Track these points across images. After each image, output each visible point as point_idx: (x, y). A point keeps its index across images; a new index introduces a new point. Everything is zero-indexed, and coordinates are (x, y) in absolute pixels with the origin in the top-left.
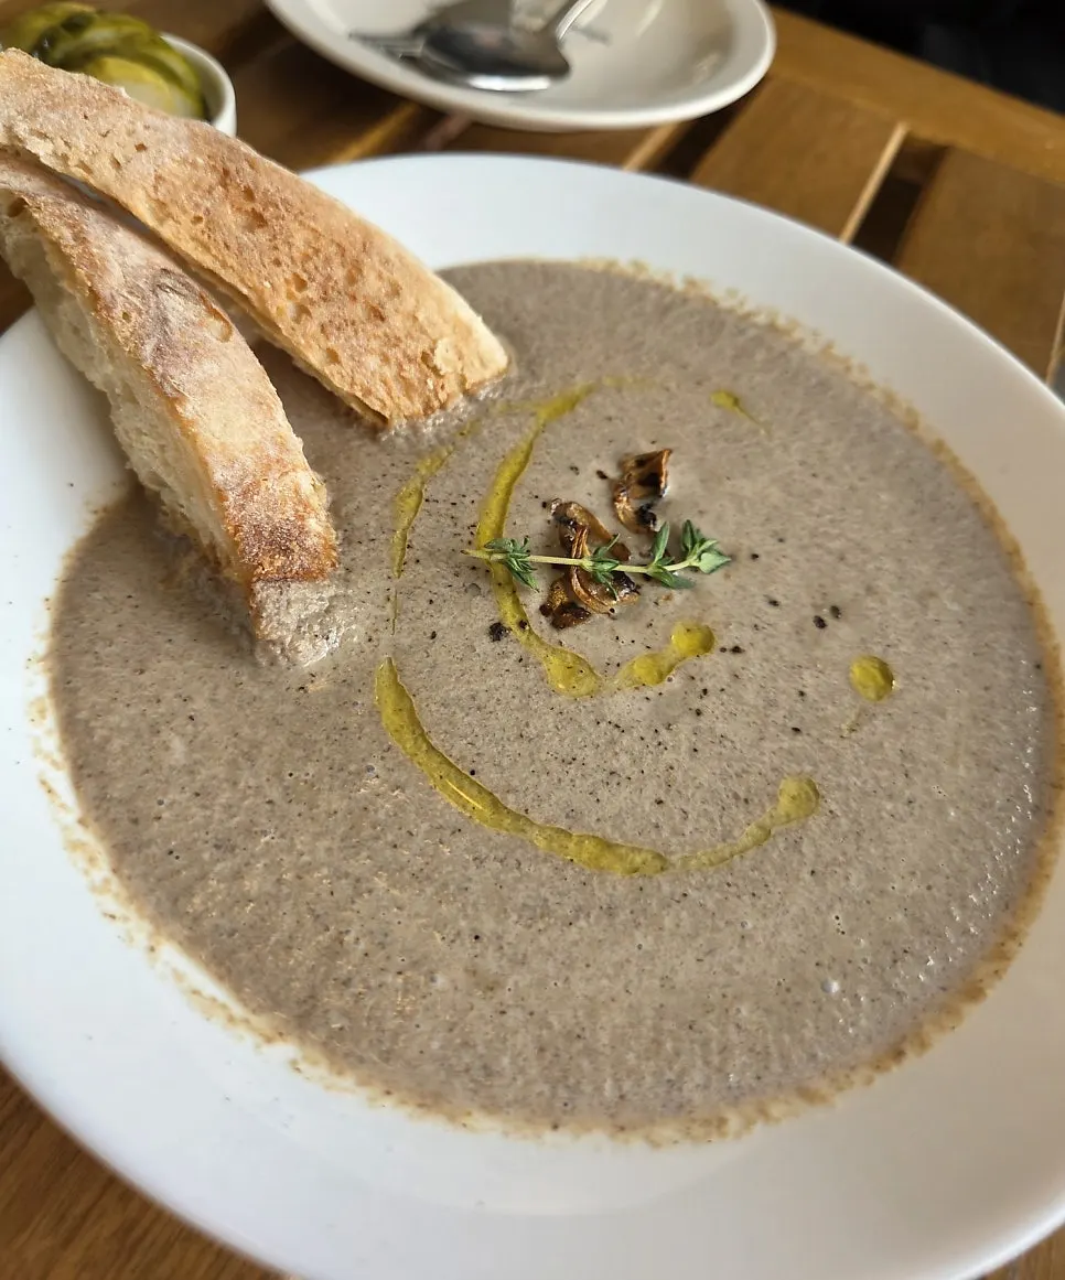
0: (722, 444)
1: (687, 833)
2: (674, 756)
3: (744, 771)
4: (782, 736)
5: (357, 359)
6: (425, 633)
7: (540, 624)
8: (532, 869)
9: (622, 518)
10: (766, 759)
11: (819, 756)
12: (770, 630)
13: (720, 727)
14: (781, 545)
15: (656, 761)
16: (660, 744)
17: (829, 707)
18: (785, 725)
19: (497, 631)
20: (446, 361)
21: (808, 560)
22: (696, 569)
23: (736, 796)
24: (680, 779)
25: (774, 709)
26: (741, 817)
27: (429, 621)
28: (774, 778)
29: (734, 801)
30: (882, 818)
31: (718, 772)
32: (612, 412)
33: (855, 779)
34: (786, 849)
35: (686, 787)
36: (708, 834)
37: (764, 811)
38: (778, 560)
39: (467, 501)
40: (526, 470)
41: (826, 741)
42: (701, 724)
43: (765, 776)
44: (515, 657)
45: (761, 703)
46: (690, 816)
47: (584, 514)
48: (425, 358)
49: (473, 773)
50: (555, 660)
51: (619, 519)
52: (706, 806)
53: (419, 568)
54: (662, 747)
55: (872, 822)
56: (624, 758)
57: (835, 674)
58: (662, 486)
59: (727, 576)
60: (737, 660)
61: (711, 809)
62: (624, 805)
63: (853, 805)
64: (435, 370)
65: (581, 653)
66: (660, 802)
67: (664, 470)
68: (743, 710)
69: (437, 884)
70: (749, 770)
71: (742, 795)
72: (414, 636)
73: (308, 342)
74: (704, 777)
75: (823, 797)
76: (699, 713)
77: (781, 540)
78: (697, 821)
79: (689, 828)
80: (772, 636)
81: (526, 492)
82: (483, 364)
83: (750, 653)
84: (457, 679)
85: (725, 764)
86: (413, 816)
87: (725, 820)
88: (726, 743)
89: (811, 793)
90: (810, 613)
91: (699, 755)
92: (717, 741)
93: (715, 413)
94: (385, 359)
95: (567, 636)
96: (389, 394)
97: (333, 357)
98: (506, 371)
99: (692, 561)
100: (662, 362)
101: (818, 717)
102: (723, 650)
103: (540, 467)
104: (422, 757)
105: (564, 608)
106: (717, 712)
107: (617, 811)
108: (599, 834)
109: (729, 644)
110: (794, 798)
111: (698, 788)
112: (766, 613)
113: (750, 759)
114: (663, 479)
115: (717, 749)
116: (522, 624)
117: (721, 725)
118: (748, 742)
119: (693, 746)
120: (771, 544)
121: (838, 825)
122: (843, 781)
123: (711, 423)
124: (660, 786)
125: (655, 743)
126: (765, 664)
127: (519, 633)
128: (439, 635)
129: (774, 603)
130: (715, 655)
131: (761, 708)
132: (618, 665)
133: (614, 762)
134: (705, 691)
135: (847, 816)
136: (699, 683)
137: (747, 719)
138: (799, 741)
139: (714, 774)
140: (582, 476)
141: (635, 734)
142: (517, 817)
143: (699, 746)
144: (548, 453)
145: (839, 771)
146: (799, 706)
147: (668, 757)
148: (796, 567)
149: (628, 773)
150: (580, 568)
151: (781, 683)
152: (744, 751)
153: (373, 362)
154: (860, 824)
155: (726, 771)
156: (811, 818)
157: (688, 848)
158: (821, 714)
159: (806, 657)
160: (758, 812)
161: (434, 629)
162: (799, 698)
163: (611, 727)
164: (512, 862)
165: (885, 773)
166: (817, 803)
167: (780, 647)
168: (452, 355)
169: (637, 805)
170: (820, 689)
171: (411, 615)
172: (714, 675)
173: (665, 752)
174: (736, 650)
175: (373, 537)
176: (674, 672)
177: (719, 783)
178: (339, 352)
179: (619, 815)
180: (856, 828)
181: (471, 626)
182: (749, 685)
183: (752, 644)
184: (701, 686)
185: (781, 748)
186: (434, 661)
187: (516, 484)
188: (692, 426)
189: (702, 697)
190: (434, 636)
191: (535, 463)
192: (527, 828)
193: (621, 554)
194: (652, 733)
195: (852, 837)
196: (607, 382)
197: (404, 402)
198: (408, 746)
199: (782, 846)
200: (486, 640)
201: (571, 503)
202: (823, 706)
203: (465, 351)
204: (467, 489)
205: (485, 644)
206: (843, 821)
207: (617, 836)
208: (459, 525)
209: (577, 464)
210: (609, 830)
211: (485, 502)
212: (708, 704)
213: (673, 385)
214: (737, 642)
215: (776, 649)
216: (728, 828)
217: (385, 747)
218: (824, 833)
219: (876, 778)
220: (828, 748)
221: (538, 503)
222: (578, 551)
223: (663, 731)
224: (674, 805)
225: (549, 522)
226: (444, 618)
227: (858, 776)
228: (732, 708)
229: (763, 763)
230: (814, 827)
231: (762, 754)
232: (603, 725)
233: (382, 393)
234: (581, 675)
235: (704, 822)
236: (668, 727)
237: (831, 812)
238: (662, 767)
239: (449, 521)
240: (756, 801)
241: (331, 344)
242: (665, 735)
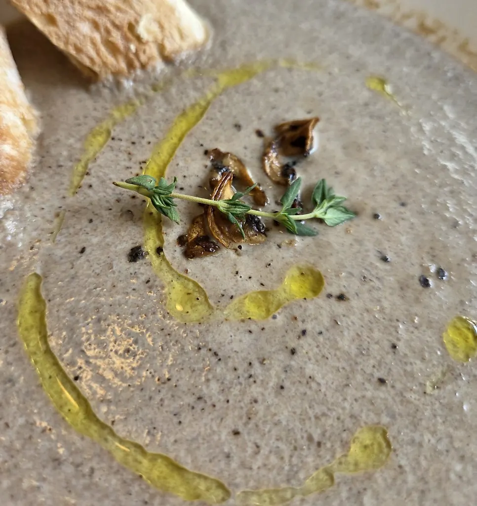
0: (367, 120)
1: (255, 467)
2: (260, 389)
3: (324, 415)
4: (367, 385)
5: (72, 24)
6: (77, 248)
7: (174, 252)
8: (103, 478)
9: (268, 170)
10: (347, 405)
11: (398, 408)
12: (377, 283)
13: (310, 369)
14: (402, 209)
15: (243, 393)
16: (250, 376)
17: (418, 362)
18: (372, 375)
19: (135, 254)
20: (149, 31)
21: (424, 225)
22: (321, 221)
23: (310, 438)
24: (261, 414)
25: (365, 358)
26: (310, 460)
27: (83, 237)
28: (350, 426)
29: (307, 443)
30: (448, 479)
31: (298, 411)
32: (280, 85)
33: (429, 436)
34: (348, 498)
35: (265, 422)
36: (275, 472)
37: (333, 457)
38: (397, 222)
39: (144, 142)
40: (200, 122)
41: (408, 395)
42: (293, 363)
43: (343, 422)
44: (144, 278)
45: (354, 350)
46: (262, 451)
47: (237, 164)
48: (132, 27)
49: (76, 378)
50: (177, 285)
51: (265, 171)
52: (280, 444)
53: (90, 192)
54: (251, 380)
55: (439, 482)
56: (214, 386)
57: (429, 332)
58: (308, 147)
59: (347, 231)
60: (339, 308)
61: (282, 446)
62: (203, 429)
63: (424, 463)
64: (139, 39)
65: (202, 282)
66: (236, 433)
67: (310, 135)
68: (335, 355)
69: (13, 479)
70: (329, 413)
71: (316, 438)
72: (67, 249)
73: (31, 8)
74: (284, 415)
75: (395, 450)
76: (293, 352)
77: (403, 205)
78: (267, 457)
79: (259, 461)
80: (379, 289)
81: (194, 140)
82: (182, 36)
83: (354, 303)
84: (90, 292)
85: (307, 405)
86: (14, 408)
87: (295, 460)
88: (314, 385)
89: (384, 445)
90: (417, 272)
91: (284, 392)
92: (305, 382)
93: (366, 94)
94: (96, 26)
95: (193, 266)
96: (98, 54)
97: (51, 20)
98: (203, 45)
99: (318, 213)
100: (330, 53)
101: (405, 371)
102: (329, 296)
103: (210, 122)
104: (40, 357)
105: (197, 241)
106: (311, 354)
107: (195, 435)
108: (172, 456)
109: (335, 291)
110: (366, 447)
111: (276, 424)
112: (376, 267)
113: (332, 404)
114: (309, 142)
115: (302, 389)
116: (159, 250)
117: (311, 366)
118: (333, 386)
119: (281, 383)
120: (394, 206)
121: (405, 482)
122: (417, 436)
123: (361, 102)
124: (241, 418)
125: (246, 375)
126: (365, 314)
127: (154, 257)
128: (88, 251)
129: (385, 259)
130: (320, 300)
131: (353, 355)
132: (232, 297)
133: (204, 388)
134: (304, 332)
135: (415, 474)
136: (300, 324)
137: (337, 364)
138: (382, 393)
139: (295, 413)
140: (243, 132)
141: (230, 364)
142: (103, 426)
143: (287, 384)
144: (220, 111)
145: (415, 426)
146: (389, 358)
147: (255, 390)
148: (411, 228)
149: (214, 399)
150: (215, 208)
151: (377, 335)
152: (329, 394)
153: (85, 28)
154: (426, 483)
155: (307, 412)
156: (379, 470)
157: (252, 483)
158: (408, 368)
159: (406, 313)
160: (328, 457)
161: (85, 245)
162: (391, 350)
163: (210, 354)
164: (86, 470)
165: (460, 434)
166: (388, 455)
167: (383, 300)
168: (155, 28)
169: (214, 432)
170: (412, 344)
171: (71, 230)
172: (316, 319)
173: (254, 386)
174: (341, 298)
175: (62, 163)
176: (279, 310)
177: (297, 423)
178: (58, 18)
179: (194, 439)
180: (421, 486)
181: (116, 247)
182: (346, 333)
183: (357, 295)
184: (301, 326)
185: (364, 397)
186: (76, 273)
187: (189, 133)
188: (345, 103)
189: (299, 337)
190: (83, 251)
191: (207, 118)
192: (110, 438)
193: (259, 200)
194: (246, 365)
195: (415, 495)
196: (282, 64)
197: (110, 59)
198: (32, 344)
199: (344, 494)
200: (124, 260)
201: (228, 153)
202: (412, 360)
203: (166, 25)
204: (148, 133)
205: (123, 264)
206: (411, 478)
207: (189, 460)
208: (133, 159)
209: (241, 123)
210: (182, 454)
211: (158, 144)
212: (305, 345)
213: (336, 70)
214: (344, 290)
215: (379, 301)
216: (295, 469)
217: (12, 342)
218: (389, 487)
219: (450, 437)
220: (409, 402)
221: (202, 150)
222: (218, 193)
223: (256, 364)
224: (249, 438)
225: (206, 167)
226: (96, 236)
227: (434, 433)
228: (325, 352)
229: (344, 409)
230: (380, 481)
231: (345, 399)
232: (203, 351)
233: (93, 53)
234: (197, 302)
235: (273, 459)
236: (262, 362)
237: (400, 467)
238: (247, 400)
239: (126, 156)
240: (329, 445)
241: (52, 10)
242: (257, 369)
